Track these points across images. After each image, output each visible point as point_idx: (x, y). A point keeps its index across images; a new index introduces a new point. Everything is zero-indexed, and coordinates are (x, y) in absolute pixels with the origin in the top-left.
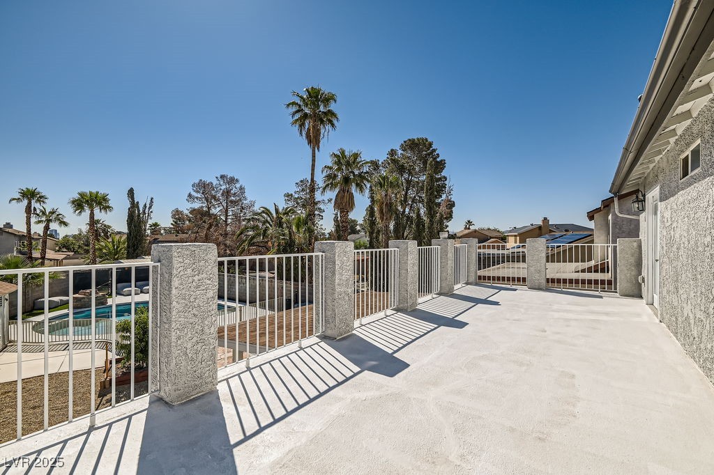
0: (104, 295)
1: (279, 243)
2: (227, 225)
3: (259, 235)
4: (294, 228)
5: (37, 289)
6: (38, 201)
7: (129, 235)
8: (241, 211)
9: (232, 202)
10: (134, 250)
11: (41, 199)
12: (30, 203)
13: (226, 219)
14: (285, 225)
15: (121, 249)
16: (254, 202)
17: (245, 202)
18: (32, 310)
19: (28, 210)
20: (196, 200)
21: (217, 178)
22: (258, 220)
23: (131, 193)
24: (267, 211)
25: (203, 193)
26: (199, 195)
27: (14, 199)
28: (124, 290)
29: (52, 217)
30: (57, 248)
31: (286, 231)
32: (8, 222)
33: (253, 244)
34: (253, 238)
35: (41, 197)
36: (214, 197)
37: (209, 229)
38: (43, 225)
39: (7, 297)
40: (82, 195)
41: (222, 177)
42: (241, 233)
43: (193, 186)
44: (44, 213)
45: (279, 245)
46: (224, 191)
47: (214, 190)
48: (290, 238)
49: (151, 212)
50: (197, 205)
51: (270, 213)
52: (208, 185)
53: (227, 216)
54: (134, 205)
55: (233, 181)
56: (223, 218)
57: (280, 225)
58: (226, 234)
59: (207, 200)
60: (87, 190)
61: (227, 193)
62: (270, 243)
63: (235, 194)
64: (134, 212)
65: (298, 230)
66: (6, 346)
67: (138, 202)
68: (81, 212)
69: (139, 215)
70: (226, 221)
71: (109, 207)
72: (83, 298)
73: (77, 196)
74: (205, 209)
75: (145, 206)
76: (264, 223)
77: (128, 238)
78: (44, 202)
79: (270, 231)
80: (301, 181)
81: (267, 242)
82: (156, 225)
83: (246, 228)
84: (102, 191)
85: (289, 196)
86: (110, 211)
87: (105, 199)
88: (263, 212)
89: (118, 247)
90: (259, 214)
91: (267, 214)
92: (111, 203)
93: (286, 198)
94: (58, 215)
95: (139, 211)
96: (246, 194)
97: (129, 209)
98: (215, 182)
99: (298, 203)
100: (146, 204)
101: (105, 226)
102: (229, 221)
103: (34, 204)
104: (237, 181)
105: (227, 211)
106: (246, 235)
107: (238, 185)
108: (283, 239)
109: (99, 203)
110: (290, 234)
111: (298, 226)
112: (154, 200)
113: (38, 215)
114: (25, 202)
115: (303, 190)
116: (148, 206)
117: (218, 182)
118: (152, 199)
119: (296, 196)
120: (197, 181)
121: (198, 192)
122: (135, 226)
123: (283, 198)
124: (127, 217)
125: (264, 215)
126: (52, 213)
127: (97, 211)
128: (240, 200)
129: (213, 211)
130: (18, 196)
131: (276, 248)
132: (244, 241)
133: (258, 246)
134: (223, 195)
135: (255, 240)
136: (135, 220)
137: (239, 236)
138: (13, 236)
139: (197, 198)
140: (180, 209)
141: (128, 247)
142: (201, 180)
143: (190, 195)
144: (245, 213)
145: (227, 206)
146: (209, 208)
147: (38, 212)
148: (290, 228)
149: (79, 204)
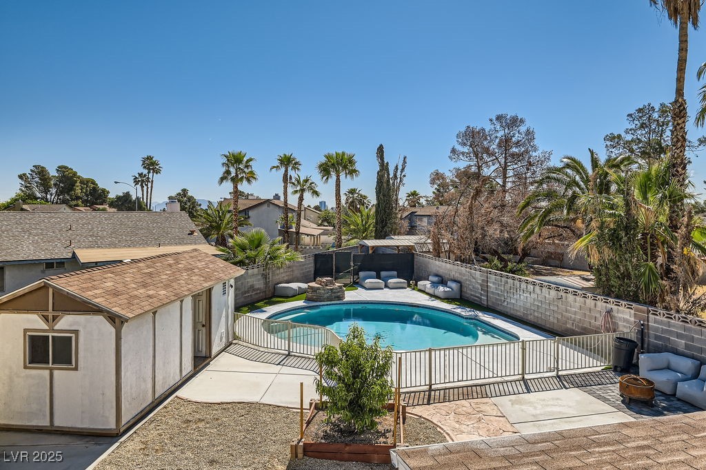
0: (340, 287)
1: (603, 223)
2: (505, 191)
3: (559, 207)
4: (636, 193)
5: (278, 272)
6: (294, 168)
7: (378, 206)
8: (528, 169)
9: (513, 155)
10: (383, 227)
11: (296, 166)
12: (286, 171)
13: (505, 182)
14: (614, 188)
15: (370, 225)
16: (550, 154)
17: (534, 154)
18: (271, 298)
19: (286, 179)
20: (461, 156)
21: (491, 120)
22: (557, 180)
23: (380, 150)
24: (575, 165)
25: (471, 146)
26: (466, 149)
27: (274, 167)
28: (367, 281)
29: (305, 186)
30: (320, 222)
31: (619, 200)
32: (277, 193)
33: (548, 223)
34: (548, 212)
35: (296, 163)
36: (487, 151)
37: (475, 197)
38: (298, 195)
39: (232, 282)
40: (328, 157)
41: (499, 118)
42: (528, 204)
43: (458, 136)
44: (299, 182)
45: (601, 228)
46: (501, 140)
47: (486, 139)
48: (628, 212)
49: (404, 176)
50: (462, 164)
51: (582, 167)
52: (479, 132)
53: (505, 177)
54: (384, 167)
55: (515, 122)
56: (500, 181)
57: (604, 188)
58: (503, 206)
59: (476, 156)
60: (333, 152)
61: (506, 143)
62: (579, 221)
63: (518, 142)
64: (383, 176)
65: (645, 198)
66: (231, 344)
67: (387, 163)
68: (327, 178)
69: (388, 181)
70: (504, 186)
71: (355, 171)
72: (318, 288)
73: (324, 160)
74: (474, 169)
75: (397, 168)
76: (569, 186)
77: (377, 211)
78: (298, 169)
79: (582, 200)
80: (640, 110)
81: (574, 220)
82: (414, 194)
83: (536, 196)
84: (348, 152)
85: (614, 139)
86: (357, 175)
87: (351, 161)
88: (568, 166)
89: (366, 223)
90: (559, 170)
91: (574, 168)
92: (357, 166)
93: (609, 143)
94: (311, 183)
95: (388, 175)
96: (536, 142)
97: (378, 173)
98: (488, 127)
99: (632, 151)
100: (397, 166)
101: (361, 196)
102: (509, 185)
103: (291, 172)
104: (522, 121)
105: (505, 170)
106: (535, 208)
107: (523, 129)
108: (611, 215)
109: (345, 167)
110: (627, 204)
111: (645, 190)
112: (407, 160)
113: (294, 184)
114: (283, 169)
115: (643, 126)
116: (400, 168)
117: (492, 127)
118: (405, 158)
119: (629, 137)
120: (463, 129)
121: (464, 144)
122: (384, 196)
123: (603, 144)
124: (376, 184)
125: (568, 171)
126: (306, 181)
127: (342, 176)
128: (527, 152)
129: (486, 172)
130: (277, 163)
131: (595, 233)
132: (532, 218)
133: (556, 226)
134: (499, 146)
135: (551, 217)
136: (385, 188)
137: (524, 207)
138: (277, 208)
139: (463, 153)
140: (441, 171)
141: (377, 223)
142: (468, 127)
143: (453, 151)
144: (535, 172)
145: (506, 163)
146: (479, 167)
147: (293, 180)
148: (626, 194)
149: (325, 170)
